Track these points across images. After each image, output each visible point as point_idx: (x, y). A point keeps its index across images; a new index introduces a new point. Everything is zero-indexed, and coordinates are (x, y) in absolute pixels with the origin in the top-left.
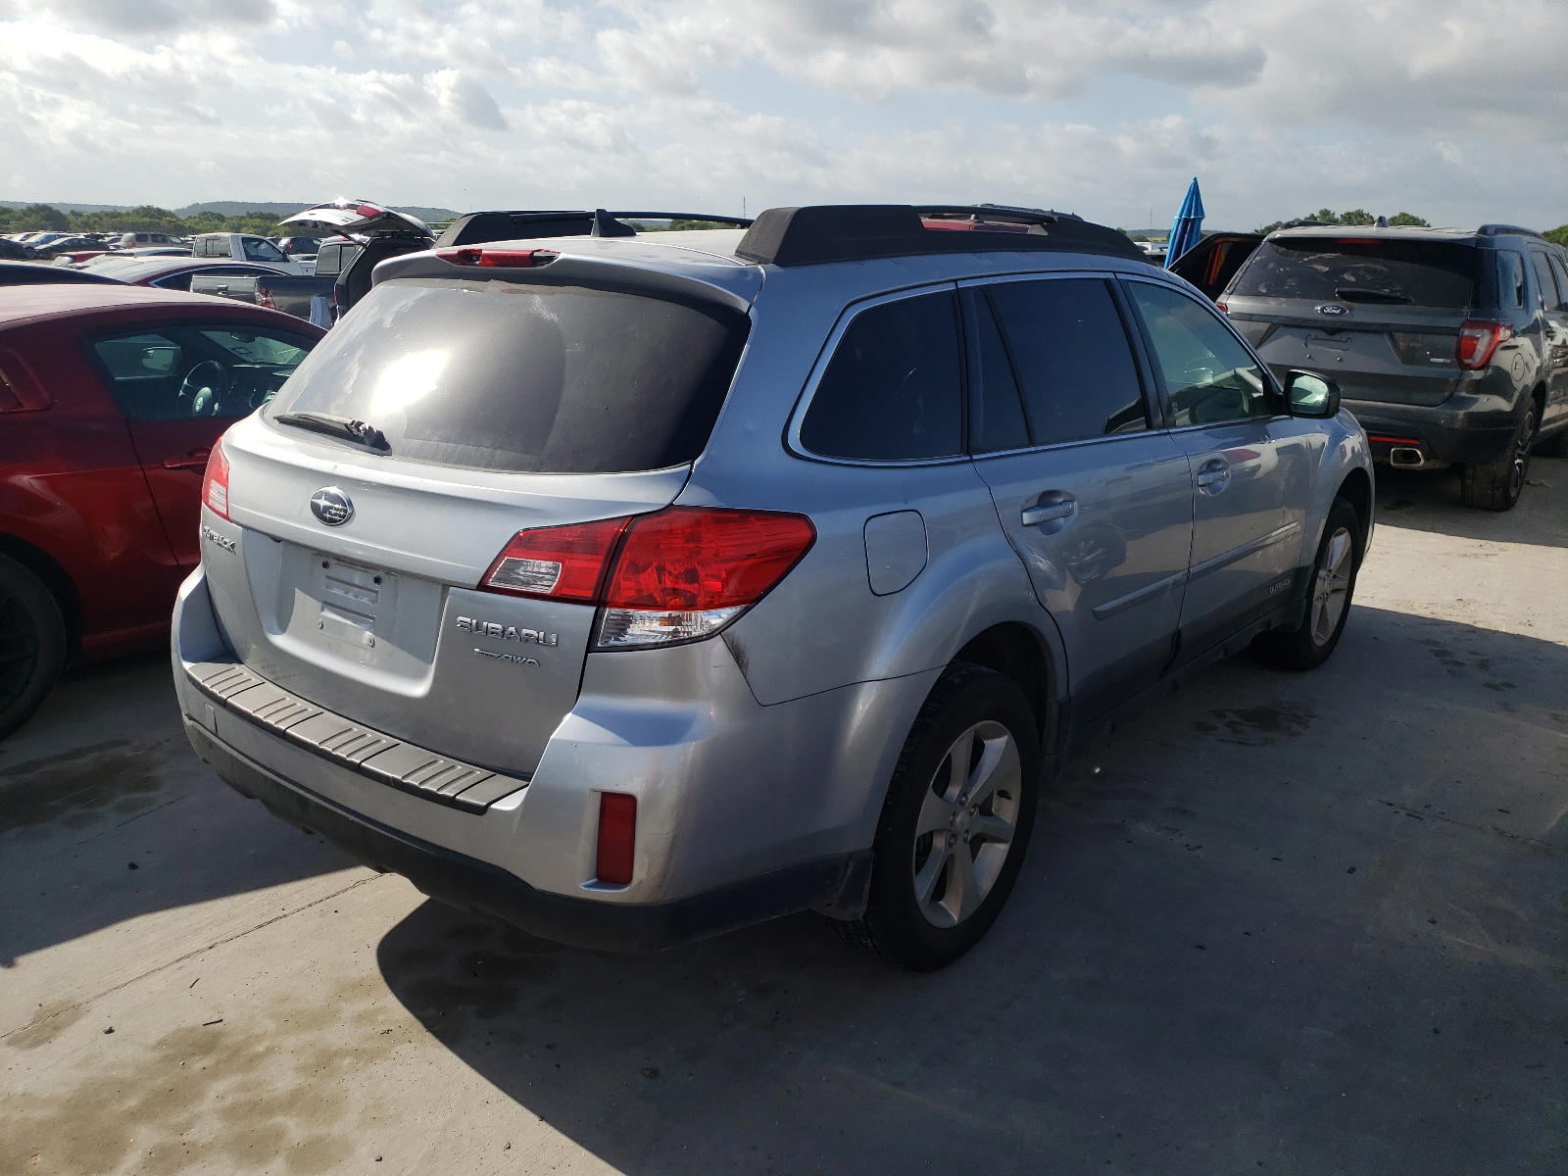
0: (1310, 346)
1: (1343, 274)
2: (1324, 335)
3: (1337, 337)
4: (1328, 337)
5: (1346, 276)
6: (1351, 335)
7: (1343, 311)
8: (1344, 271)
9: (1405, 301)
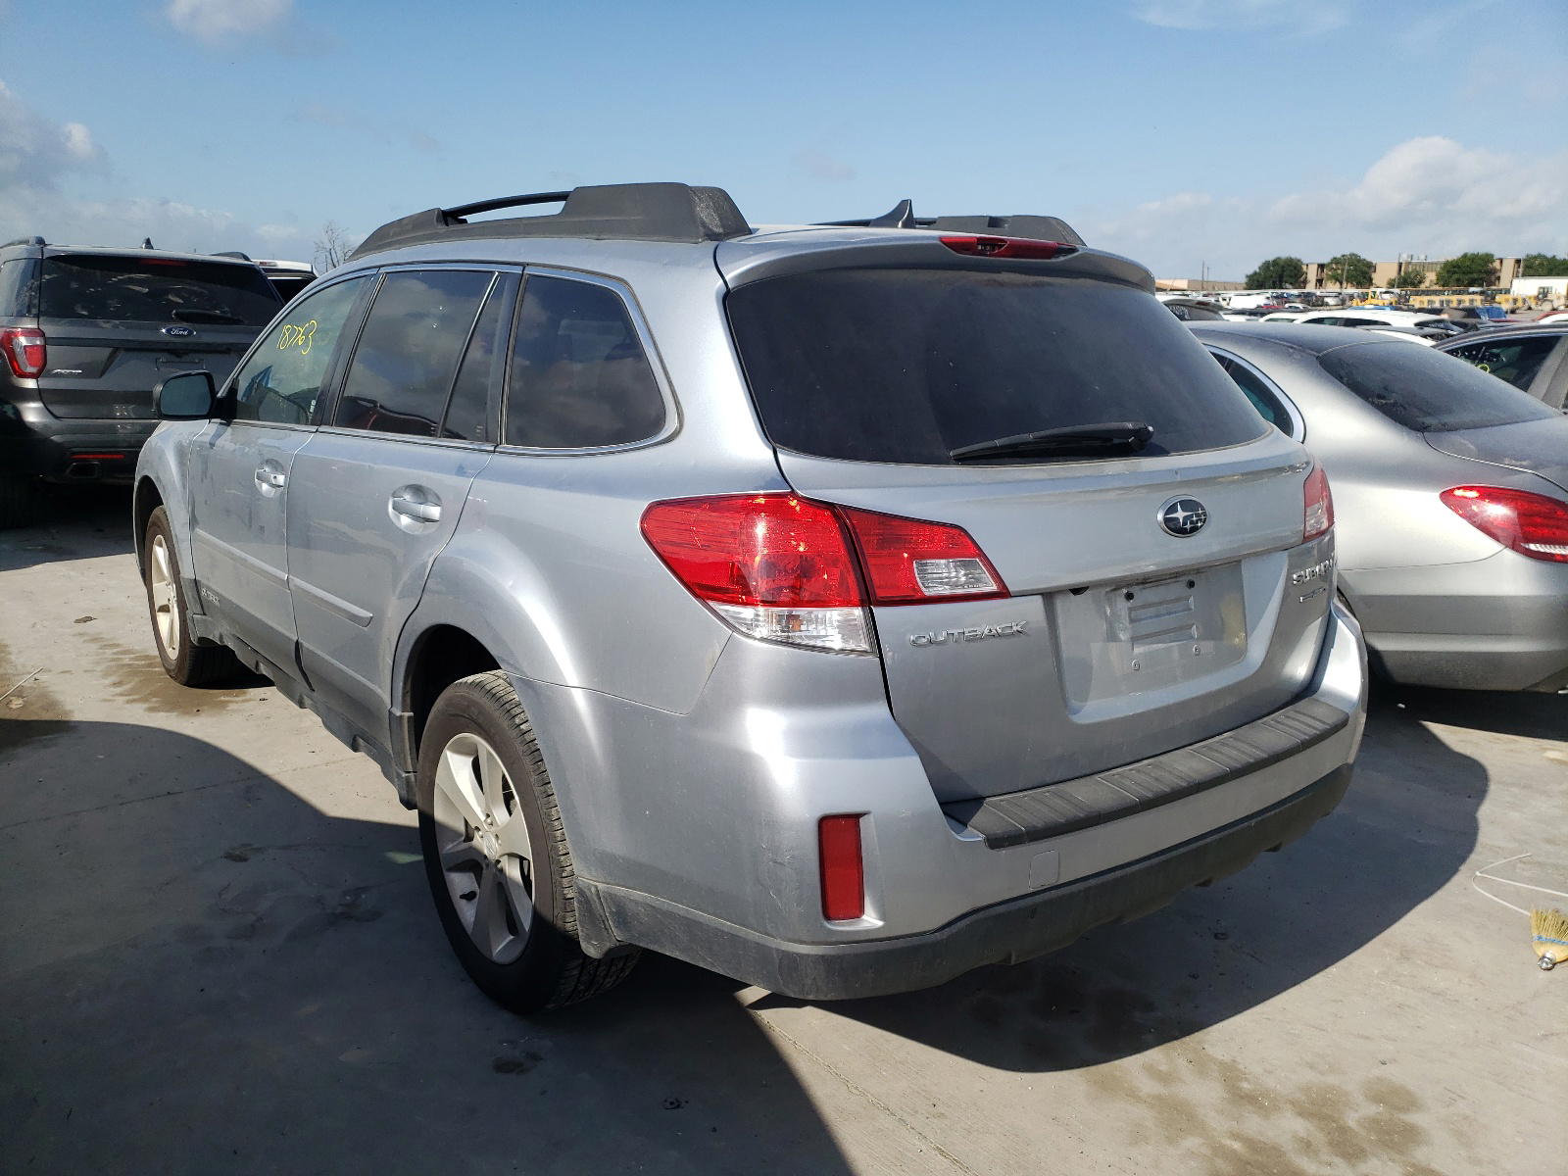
0: (162, 369)
1: (167, 295)
2: (173, 358)
3: (186, 358)
4: (178, 360)
5: (170, 297)
6: (202, 356)
7: (190, 333)
8: (167, 292)
9: (238, 322)
